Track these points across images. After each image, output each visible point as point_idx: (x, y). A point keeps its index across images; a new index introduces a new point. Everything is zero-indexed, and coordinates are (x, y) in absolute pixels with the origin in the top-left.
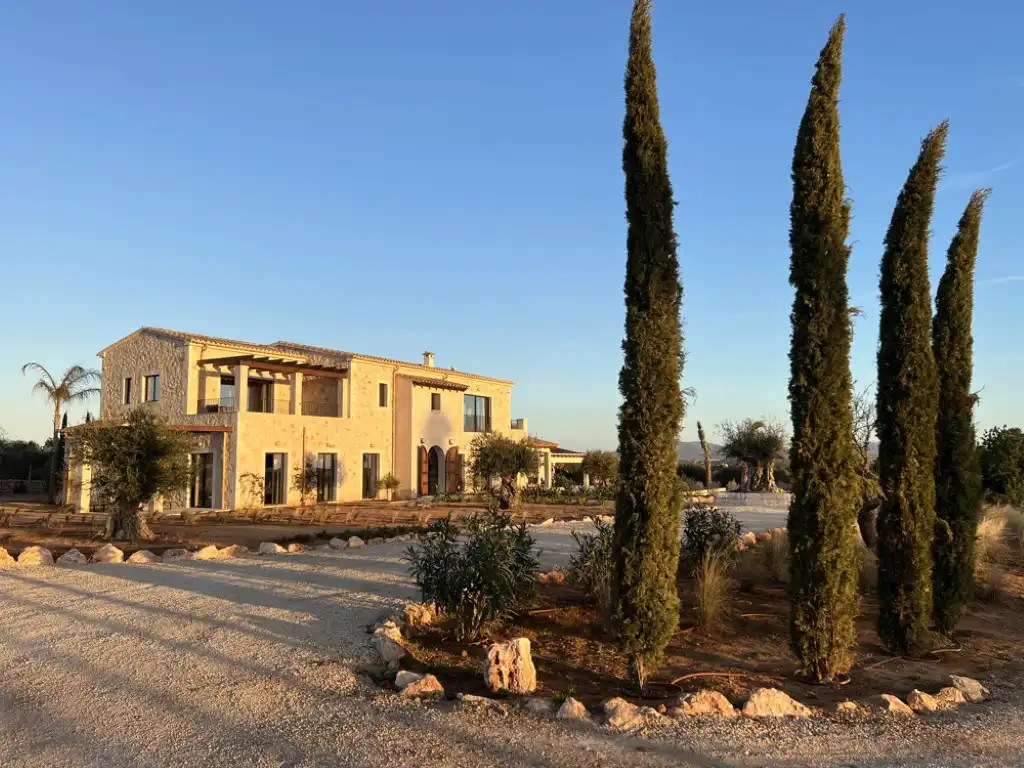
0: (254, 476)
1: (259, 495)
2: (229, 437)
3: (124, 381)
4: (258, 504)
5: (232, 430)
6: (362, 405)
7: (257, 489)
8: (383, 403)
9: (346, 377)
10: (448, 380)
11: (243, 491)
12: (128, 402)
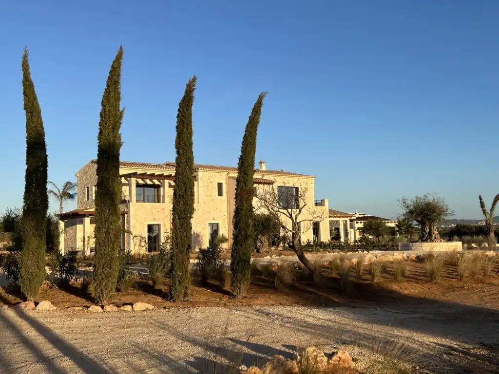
0: (141, 237)
1: (145, 247)
2: (127, 216)
3: (86, 188)
4: (144, 251)
5: (127, 213)
6: (207, 196)
7: (143, 244)
8: (220, 193)
9: (196, 181)
10: (265, 178)
11: (135, 245)
12: (88, 199)
